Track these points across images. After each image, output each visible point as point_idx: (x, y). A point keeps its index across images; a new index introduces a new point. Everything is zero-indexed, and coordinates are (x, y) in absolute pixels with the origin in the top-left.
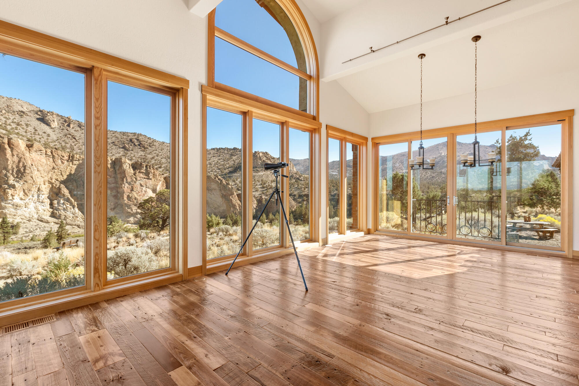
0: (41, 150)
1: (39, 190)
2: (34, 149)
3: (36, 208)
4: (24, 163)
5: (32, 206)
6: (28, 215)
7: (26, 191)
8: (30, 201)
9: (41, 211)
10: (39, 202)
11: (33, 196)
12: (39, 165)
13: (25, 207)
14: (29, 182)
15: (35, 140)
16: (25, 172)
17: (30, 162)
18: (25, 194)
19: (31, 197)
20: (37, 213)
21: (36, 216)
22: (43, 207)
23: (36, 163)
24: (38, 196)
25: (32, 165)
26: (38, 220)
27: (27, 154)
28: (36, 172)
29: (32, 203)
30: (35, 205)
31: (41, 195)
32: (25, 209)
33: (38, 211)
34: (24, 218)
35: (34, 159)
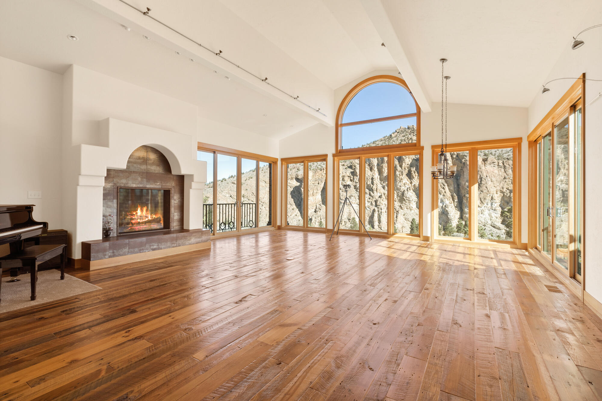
0: (494, 163)
1: (492, 198)
2: (489, 162)
3: (490, 215)
4: (480, 176)
5: (486, 212)
6: (483, 221)
7: (482, 199)
8: (485, 208)
9: (494, 218)
10: (492, 209)
11: (487, 204)
12: (493, 176)
13: (482, 214)
14: (485, 191)
15: (491, 153)
16: (481, 183)
17: (485, 174)
18: (482, 202)
19: (486, 205)
20: (491, 219)
21: (490, 222)
22: (495, 215)
23: (490, 175)
24: (492, 204)
25: (487, 176)
26: (491, 225)
27: (483, 168)
28: (490, 183)
29: (487, 211)
30: (489, 212)
31: (494, 204)
32: (481, 215)
33: (492, 218)
34: (480, 223)
35: (489, 171)
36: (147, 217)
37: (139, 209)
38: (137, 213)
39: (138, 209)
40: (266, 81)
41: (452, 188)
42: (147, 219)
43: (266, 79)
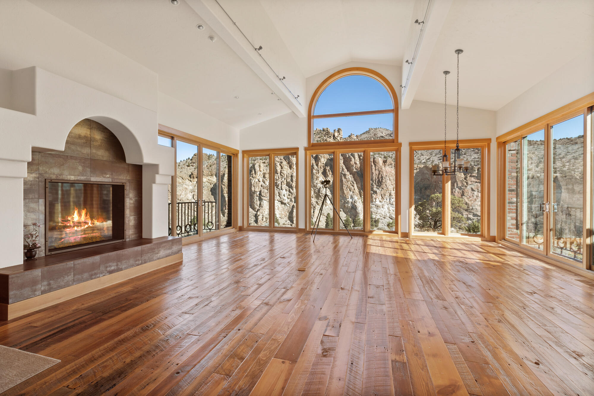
0: (391, 164)
1: (390, 194)
2: (388, 164)
3: (388, 209)
4: (381, 175)
5: (386, 206)
6: (383, 214)
7: (383, 196)
8: (385, 203)
9: (392, 211)
10: (390, 204)
11: (386, 200)
12: (390, 175)
13: (382, 208)
14: (384, 189)
15: (389, 156)
16: (382, 182)
17: (385, 174)
18: (382, 198)
19: (385, 200)
20: (389, 212)
21: (388, 215)
22: (392, 208)
23: (388, 174)
24: (390, 200)
25: (386, 176)
26: (389, 218)
27: (384, 168)
28: (388, 181)
29: (386, 205)
30: (387, 206)
31: (391, 199)
32: (382, 209)
33: (390, 211)
34: (381, 215)
35: (388, 171)
36: (86, 223)
37: (76, 212)
38: (73, 218)
39: (74, 212)
40: (260, 51)
41: (359, 186)
42: (86, 226)
43: (261, 48)
